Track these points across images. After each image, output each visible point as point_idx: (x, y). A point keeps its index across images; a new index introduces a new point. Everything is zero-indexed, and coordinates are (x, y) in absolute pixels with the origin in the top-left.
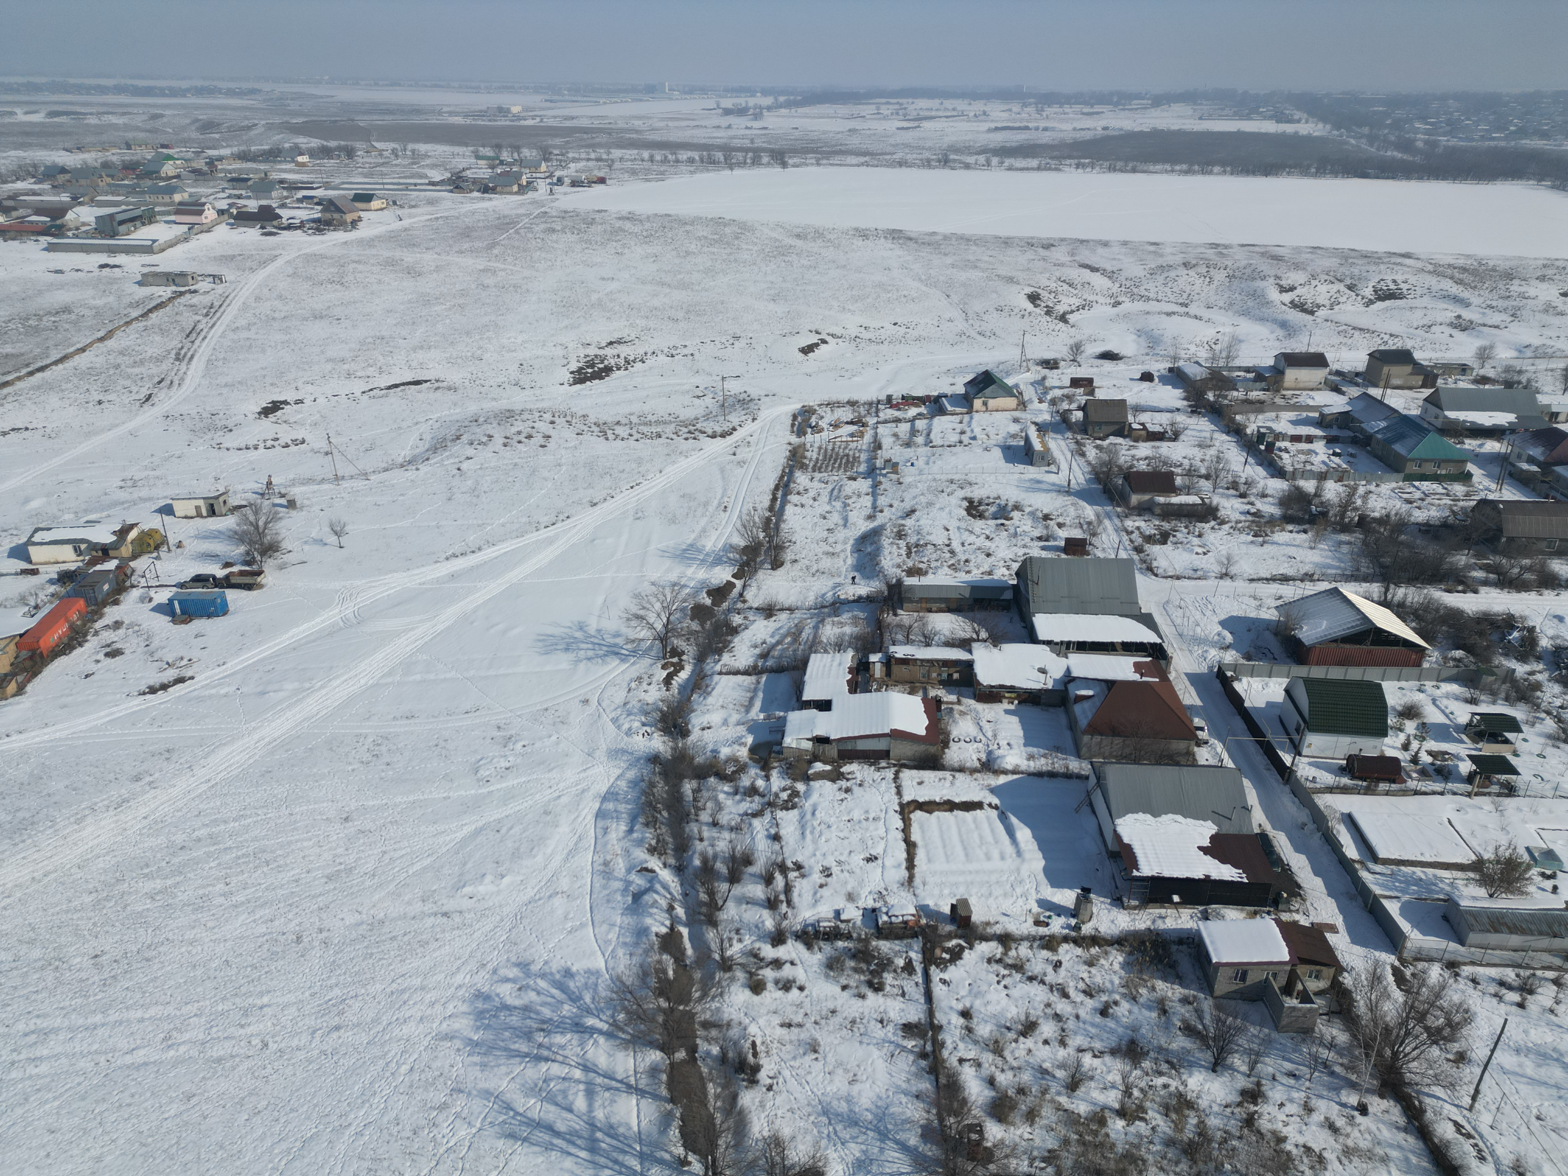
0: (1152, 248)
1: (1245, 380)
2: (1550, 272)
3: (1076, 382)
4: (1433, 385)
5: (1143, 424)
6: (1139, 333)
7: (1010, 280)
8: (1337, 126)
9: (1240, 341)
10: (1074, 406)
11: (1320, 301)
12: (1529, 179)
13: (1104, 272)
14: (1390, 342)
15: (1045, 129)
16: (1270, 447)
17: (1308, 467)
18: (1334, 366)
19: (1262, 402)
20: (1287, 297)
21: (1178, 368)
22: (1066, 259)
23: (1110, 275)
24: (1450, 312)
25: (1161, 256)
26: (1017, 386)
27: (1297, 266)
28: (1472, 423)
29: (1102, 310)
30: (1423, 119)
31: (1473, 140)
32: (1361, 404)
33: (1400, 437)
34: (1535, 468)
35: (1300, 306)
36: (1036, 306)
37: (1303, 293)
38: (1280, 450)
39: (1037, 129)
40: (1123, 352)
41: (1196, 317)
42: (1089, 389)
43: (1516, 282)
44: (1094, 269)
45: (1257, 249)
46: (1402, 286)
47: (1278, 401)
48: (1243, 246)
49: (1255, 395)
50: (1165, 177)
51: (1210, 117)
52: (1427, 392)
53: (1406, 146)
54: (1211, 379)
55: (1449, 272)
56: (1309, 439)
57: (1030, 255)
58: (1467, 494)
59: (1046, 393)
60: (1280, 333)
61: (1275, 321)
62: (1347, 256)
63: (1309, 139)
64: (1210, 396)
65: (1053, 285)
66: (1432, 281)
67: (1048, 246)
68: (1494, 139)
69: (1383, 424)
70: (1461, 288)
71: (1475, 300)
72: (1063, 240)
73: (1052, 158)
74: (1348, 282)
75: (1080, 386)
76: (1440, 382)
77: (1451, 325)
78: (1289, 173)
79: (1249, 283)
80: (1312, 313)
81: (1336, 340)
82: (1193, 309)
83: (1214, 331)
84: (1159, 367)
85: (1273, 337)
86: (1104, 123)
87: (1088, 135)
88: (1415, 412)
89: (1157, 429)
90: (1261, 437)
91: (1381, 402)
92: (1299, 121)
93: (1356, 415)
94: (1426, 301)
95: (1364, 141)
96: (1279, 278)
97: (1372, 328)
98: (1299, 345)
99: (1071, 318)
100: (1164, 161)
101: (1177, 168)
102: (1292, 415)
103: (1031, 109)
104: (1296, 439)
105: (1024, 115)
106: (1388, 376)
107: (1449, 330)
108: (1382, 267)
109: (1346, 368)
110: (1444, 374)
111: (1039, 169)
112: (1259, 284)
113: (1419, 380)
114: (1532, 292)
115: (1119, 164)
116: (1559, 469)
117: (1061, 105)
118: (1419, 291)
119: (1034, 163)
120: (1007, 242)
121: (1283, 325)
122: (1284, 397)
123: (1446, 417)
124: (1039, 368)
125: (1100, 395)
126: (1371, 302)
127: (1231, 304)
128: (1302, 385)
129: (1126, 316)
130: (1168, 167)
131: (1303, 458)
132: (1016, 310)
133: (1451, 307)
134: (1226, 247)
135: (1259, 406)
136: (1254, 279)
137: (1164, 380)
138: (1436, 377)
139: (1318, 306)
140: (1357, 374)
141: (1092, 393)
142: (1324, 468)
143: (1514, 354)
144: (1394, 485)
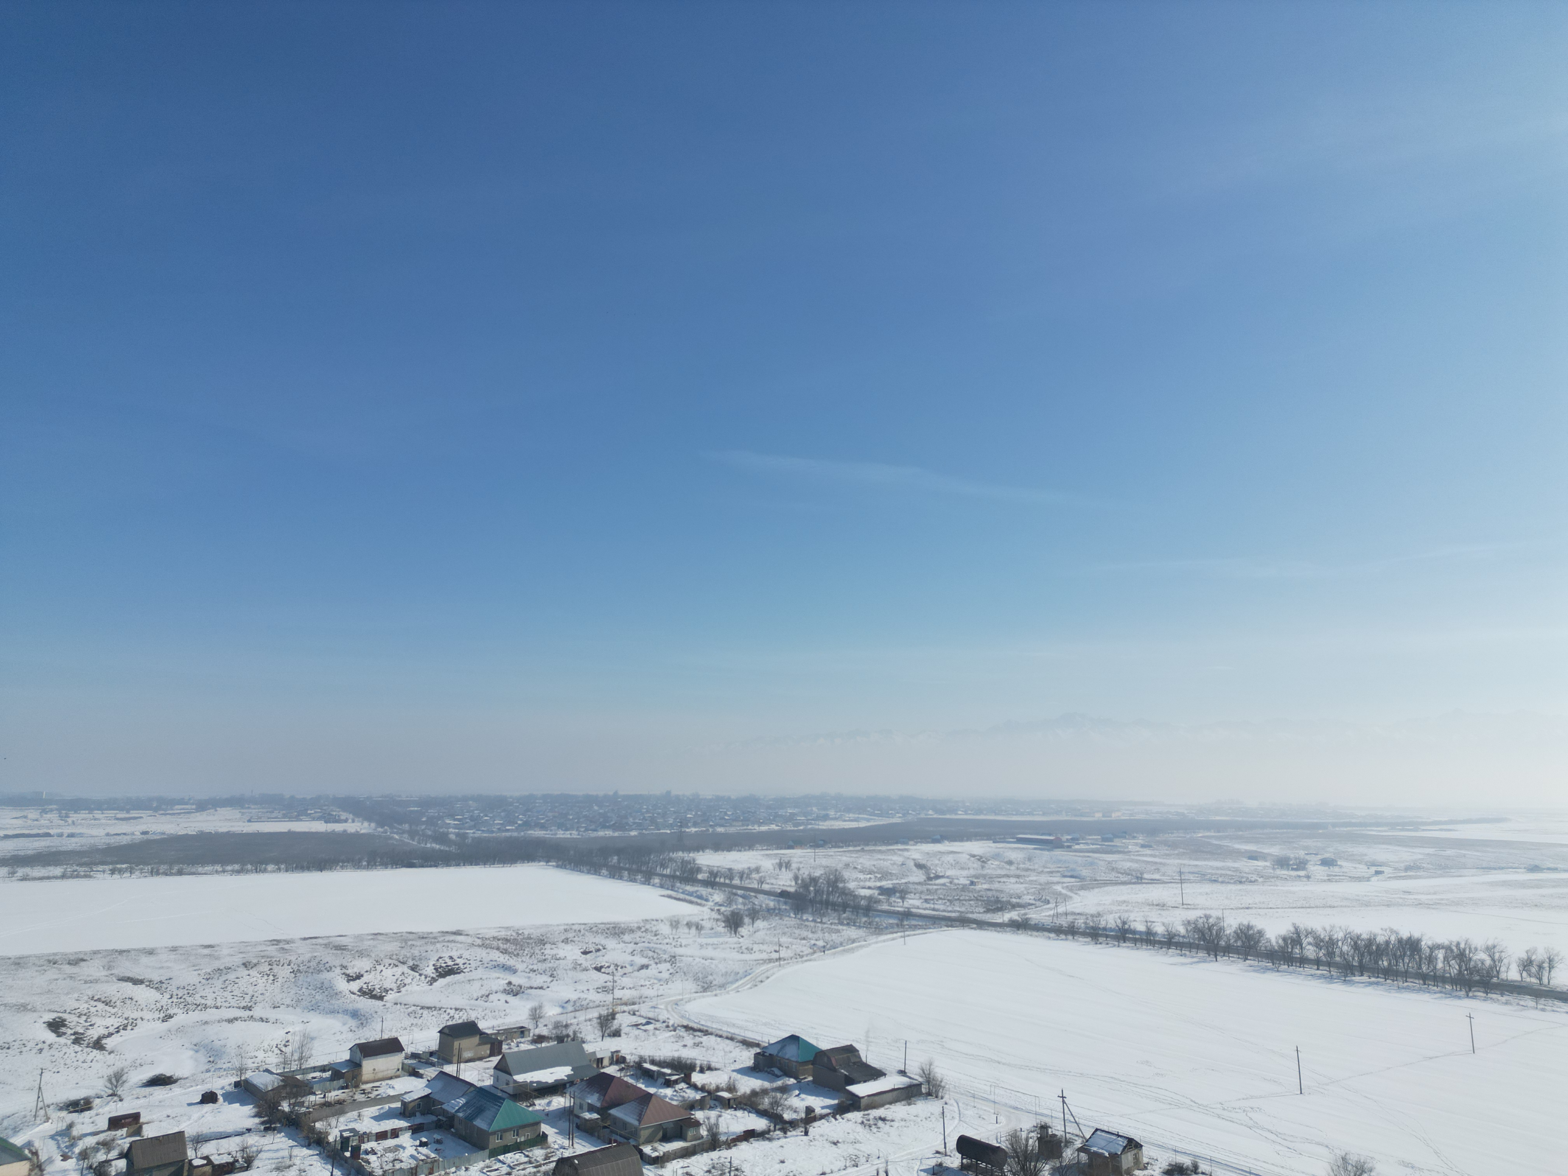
0: (206, 951)
1: (322, 1080)
2: (570, 935)
3: (115, 1123)
4: (500, 1052)
5: (206, 1158)
6: (197, 1047)
7: (23, 1008)
8: (381, 824)
9: (312, 1039)
10: (114, 1154)
11: (387, 985)
12: (540, 861)
13: (150, 984)
14: (456, 1016)
15: (71, 835)
16: (356, 1151)
17: (398, 1166)
18: (409, 1049)
19: (340, 1102)
20: (355, 986)
21: (246, 1081)
22: (102, 973)
23: (158, 986)
24: (500, 980)
25: (218, 958)
26: (29, 1144)
27: (361, 954)
28: (537, 1082)
29: (150, 1027)
30: (452, 816)
31: (493, 832)
32: (439, 1085)
33: (479, 1111)
34: (595, 1116)
35: (369, 993)
36: (59, 1035)
37: (372, 979)
38: (367, 1153)
39: (60, 835)
40: (177, 1073)
41: (262, 1020)
42: (134, 1127)
43: (548, 946)
44: (137, 982)
45: (320, 941)
46: (458, 961)
47: (360, 1097)
48: (305, 939)
49: (334, 1095)
50: (216, 877)
51: (259, 820)
52: (496, 1060)
53: (442, 838)
54: (284, 1087)
55: (495, 943)
56: (395, 1134)
57: (52, 974)
58: (547, 1157)
59: (73, 1145)
60: (353, 1023)
61: (346, 1012)
62: (406, 939)
63: (357, 836)
64: (285, 1106)
65: (83, 1007)
66: (482, 953)
67: (77, 961)
68: (508, 830)
69: (462, 1101)
70: (507, 957)
71: (520, 967)
72: (95, 953)
73: (81, 865)
74: (411, 963)
75: (122, 1126)
76: (505, 1047)
77: (505, 991)
78: (342, 867)
79: (315, 976)
80: (381, 998)
81: (407, 1022)
82: (257, 1012)
83: (282, 1033)
84: (222, 1083)
85: (345, 1029)
86: (144, 828)
87: (125, 840)
88: (488, 1082)
89: (227, 1159)
90: (345, 1141)
91: (457, 1079)
92: (346, 821)
93: (436, 1097)
94: (480, 973)
95: (406, 836)
96: (345, 967)
97: (438, 1005)
98: (372, 1034)
99: (109, 1043)
100: (213, 862)
101: (229, 868)
102: (374, 1110)
103: (53, 816)
104: (382, 1136)
105: (42, 822)
106: (460, 1050)
107: (504, 997)
108: (438, 946)
109: (420, 1049)
110: (506, 1038)
111: (63, 876)
112: (326, 975)
113: (486, 1049)
114: (561, 953)
115: (163, 868)
116: (613, 1112)
117: (91, 810)
118: (474, 964)
119: (58, 871)
120: (19, 963)
121: (355, 1014)
122: (364, 1092)
123: (515, 1081)
124: (64, 1114)
125: (149, 1132)
126: (433, 980)
127: (298, 1001)
128: (380, 1075)
129: (180, 1030)
130: (219, 868)
131: (390, 1156)
132: (30, 1045)
133: (501, 976)
134: (288, 942)
135: (338, 1108)
136: (320, 971)
137: (230, 1098)
138: (500, 1043)
139: (386, 991)
140: (432, 1054)
141: (138, 1132)
142: (413, 1163)
143: (559, 1010)
144: (481, 1164)
